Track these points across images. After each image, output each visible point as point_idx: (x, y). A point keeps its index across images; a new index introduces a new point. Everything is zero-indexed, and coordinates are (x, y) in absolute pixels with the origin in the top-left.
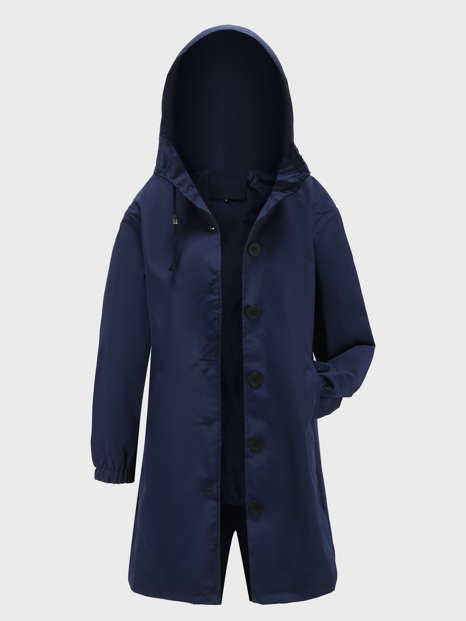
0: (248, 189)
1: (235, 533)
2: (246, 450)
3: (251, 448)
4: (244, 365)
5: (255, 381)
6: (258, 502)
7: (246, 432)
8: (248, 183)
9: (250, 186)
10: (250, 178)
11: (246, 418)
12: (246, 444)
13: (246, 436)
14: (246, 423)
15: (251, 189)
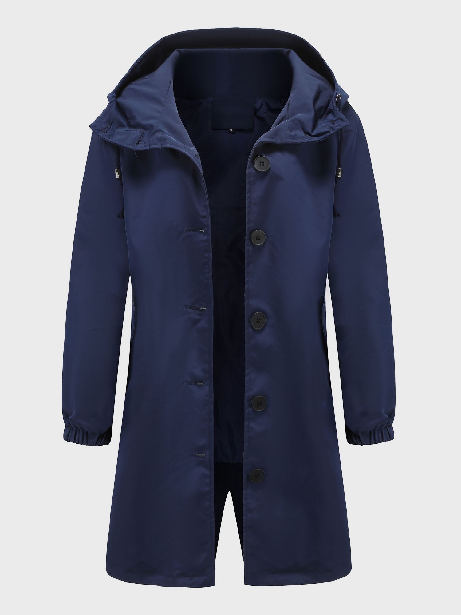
0: (256, 118)
1: (229, 494)
2: (246, 411)
3: (253, 410)
4: (246, 303)
5: (258, 323)
6: (261, 470)
7: (246, 390)
8: (256, 111)
9: (258, 114)
10: (258, 105)
11: (247, 372)
12: (246, 404)
13: (246, 395)
14: (247, 379)
15: (259, 118)
